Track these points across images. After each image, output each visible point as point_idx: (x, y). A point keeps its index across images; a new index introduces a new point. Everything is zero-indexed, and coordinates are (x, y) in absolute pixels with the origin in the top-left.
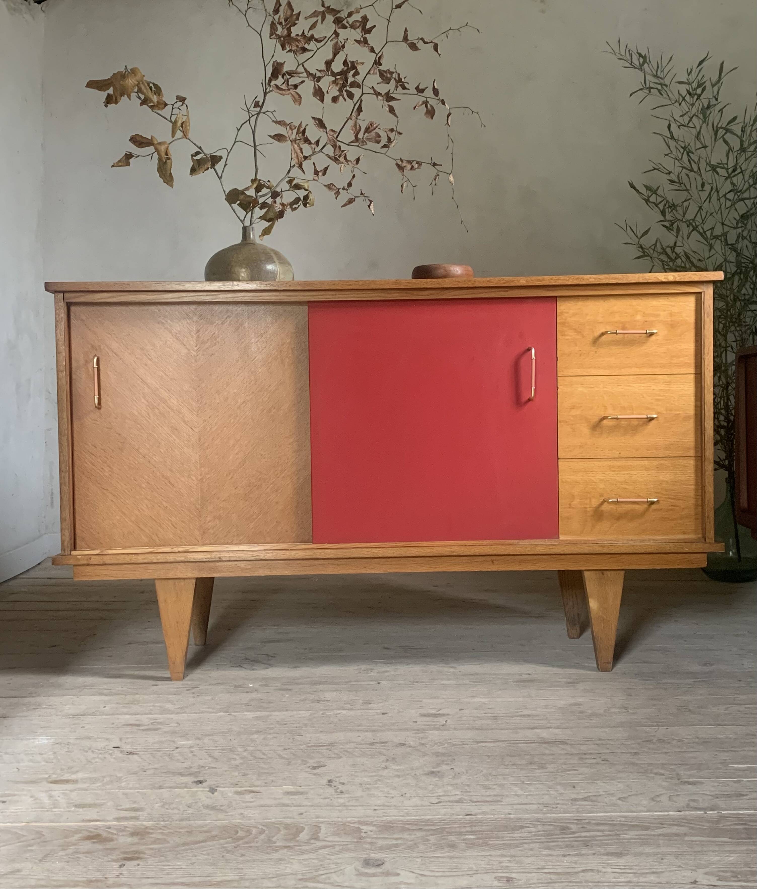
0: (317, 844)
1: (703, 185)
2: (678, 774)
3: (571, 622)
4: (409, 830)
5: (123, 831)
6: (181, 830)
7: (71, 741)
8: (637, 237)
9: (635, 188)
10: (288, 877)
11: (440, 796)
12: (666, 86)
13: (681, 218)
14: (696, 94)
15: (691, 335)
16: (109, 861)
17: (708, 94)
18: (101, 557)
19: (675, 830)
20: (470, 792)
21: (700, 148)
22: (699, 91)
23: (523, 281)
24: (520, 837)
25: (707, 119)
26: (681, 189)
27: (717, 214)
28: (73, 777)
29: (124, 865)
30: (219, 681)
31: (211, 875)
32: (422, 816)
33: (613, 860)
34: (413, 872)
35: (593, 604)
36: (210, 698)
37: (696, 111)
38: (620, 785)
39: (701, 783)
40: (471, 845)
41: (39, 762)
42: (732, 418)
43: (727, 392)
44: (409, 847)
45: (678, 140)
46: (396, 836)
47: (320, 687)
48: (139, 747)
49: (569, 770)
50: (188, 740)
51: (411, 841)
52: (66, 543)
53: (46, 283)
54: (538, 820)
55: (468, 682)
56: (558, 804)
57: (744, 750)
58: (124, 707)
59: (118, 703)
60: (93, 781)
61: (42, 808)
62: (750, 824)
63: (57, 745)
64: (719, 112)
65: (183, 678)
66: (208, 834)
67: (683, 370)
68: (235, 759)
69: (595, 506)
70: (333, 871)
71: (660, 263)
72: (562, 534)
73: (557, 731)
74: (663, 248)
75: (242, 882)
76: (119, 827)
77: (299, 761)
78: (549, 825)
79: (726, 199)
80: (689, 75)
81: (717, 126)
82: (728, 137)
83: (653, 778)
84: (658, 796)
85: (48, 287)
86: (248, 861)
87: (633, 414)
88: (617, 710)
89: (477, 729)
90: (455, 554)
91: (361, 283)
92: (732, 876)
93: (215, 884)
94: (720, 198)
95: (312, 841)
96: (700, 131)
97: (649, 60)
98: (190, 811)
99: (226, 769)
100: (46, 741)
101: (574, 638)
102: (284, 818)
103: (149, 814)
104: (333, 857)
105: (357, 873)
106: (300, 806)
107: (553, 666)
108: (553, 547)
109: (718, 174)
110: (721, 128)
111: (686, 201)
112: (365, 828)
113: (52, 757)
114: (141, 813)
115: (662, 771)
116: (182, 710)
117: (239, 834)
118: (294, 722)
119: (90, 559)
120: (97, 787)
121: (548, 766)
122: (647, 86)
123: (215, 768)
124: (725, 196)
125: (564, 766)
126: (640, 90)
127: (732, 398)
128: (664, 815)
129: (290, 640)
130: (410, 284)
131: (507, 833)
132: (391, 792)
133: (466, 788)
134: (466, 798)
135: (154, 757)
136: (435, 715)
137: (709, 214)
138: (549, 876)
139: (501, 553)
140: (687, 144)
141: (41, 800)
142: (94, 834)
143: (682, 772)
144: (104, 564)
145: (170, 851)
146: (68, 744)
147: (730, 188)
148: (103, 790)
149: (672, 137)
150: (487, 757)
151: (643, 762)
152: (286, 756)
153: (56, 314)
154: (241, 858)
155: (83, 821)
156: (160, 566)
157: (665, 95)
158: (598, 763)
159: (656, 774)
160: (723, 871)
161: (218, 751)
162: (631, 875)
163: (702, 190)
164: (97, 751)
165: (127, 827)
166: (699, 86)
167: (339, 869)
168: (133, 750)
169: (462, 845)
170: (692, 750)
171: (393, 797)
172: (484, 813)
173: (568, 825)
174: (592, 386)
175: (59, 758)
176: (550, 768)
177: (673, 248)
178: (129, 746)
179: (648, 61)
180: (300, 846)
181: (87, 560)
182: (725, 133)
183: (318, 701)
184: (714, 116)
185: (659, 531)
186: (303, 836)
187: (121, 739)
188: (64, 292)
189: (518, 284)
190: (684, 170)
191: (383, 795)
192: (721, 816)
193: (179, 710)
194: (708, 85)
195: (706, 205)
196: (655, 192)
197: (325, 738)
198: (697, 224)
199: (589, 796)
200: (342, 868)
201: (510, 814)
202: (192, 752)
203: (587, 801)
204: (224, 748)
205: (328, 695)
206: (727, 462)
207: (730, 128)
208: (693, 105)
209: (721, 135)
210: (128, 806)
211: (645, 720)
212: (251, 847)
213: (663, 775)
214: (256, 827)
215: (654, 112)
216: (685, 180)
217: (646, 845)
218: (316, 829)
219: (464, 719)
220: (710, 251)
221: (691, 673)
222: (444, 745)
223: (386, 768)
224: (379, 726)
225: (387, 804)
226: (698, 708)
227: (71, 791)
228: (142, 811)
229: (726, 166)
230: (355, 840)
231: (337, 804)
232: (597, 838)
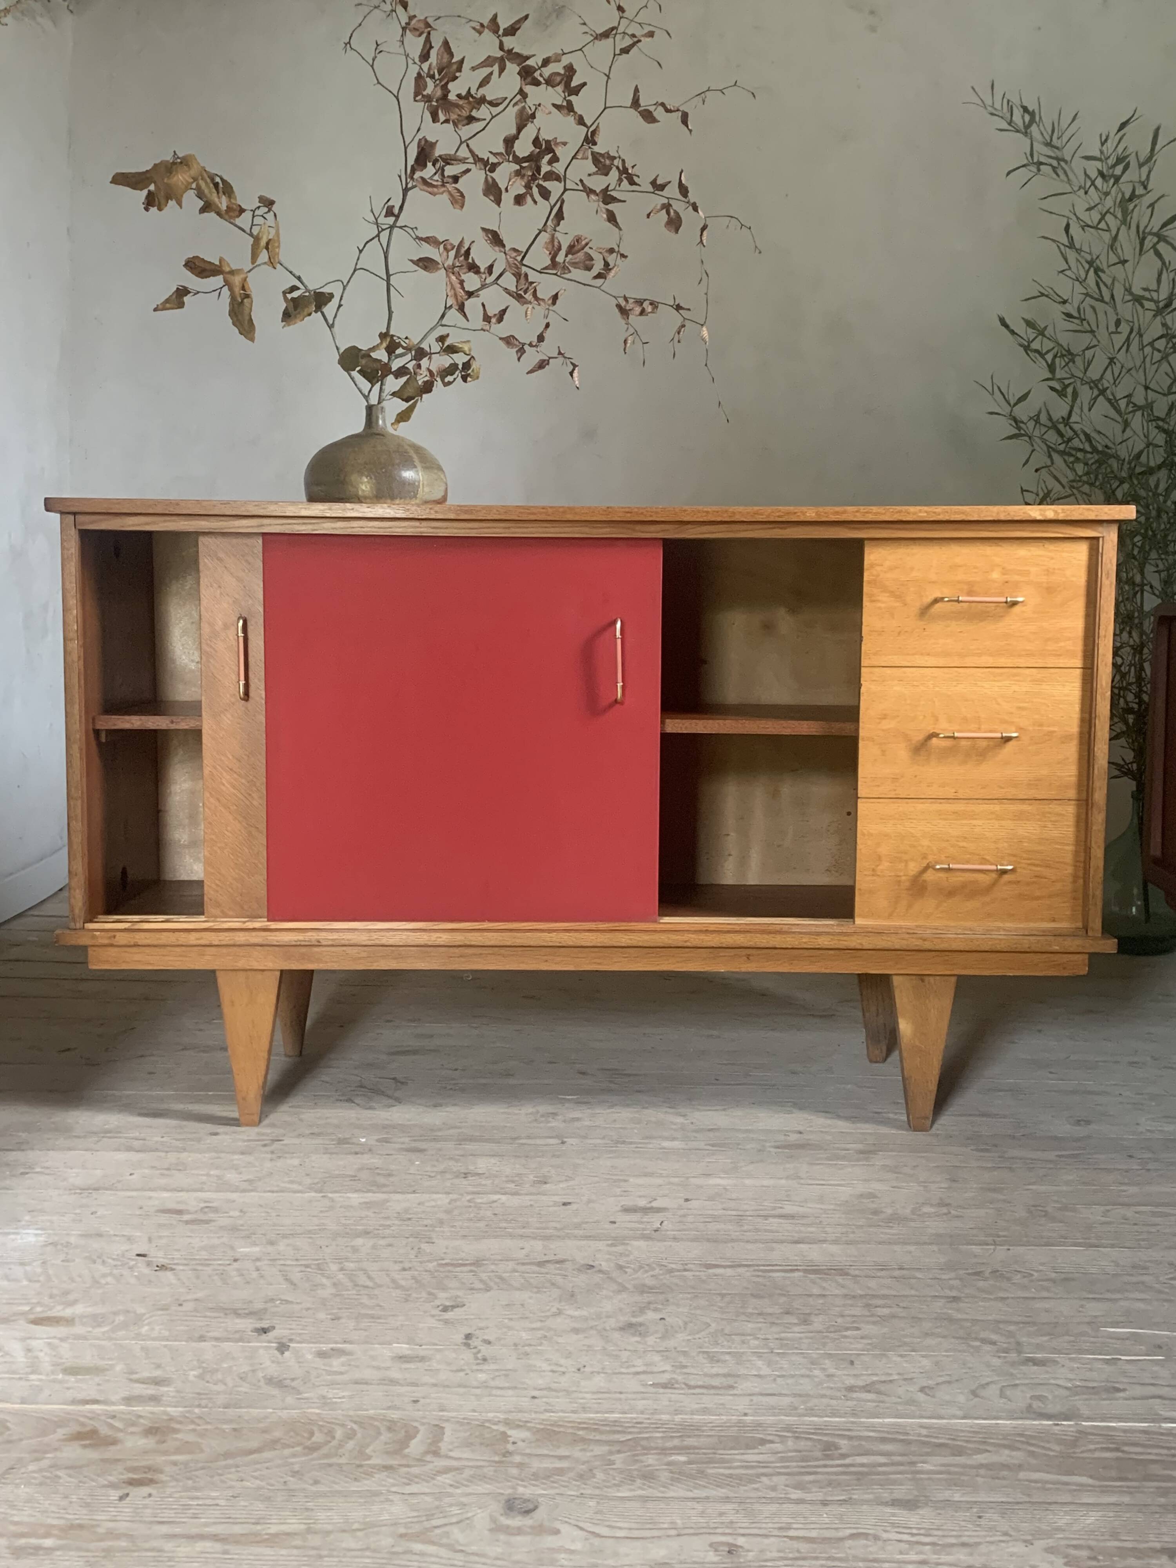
0: (436, 1464)
1: (1118, 323)
2: (1018, 1343)
3: (873, 1037)
4: (583, 1440)
5: (133, 1424)
6: (225, 1426)
7: (73, 1240)
8: (1009, 404)
9: (1006, 326)
10: (384, 1528)
11: (638, 1373)
12: (1066, 162)
13: (1081, 375)
14: (1113, 176)
15: (1079, 606)
16: (104, 1486)
17: (1132, 174)
18: (132, 935)
19: (1005, 1456)
20: (686, 1367)
21: (1114, 264)
22: (1118, 170)
23: (810, 514)
24: (759, 1462)
25: (1129, 218)
26: (1081, 328)
27: (1137, 371)
28: (68, 1312)
29: (127, 1495)
30: (316, 1130)
31: (262, 1521)
32: (607, 1413)
33: (902, 1515)
34: (581, 1529)
35: (905, 1027)
36: (296, 1162)
37: (1112, 204)
38: (925, 1362)
39: (1055, 1362)
40: (679, 1475)
41: (16, 1280)
44: (581, 1477)
45: (1081, 250)
46: (563, 1452)
47: (470, 1147)
48: (177, 1255)
49: (847, 1329)
50: (255, 1244)
51: (584, 1463)
52: (77, 911)
53: (46, 499)
54: (788, 1428)
55: (702, 1145)
56: (823, 1396)
57: (1127, 1299)
58: (162, 1175)
59: (153, 1167)
60: (97, 1320)
61: (14, 1372)
62: (1126, 1448)
63: (49, 1248)
64: (1148, 207)
65: (260, 1121)
66: (267, 1437)
67: (1062, 662)
68: (323, 1286)
69: (912, 873)
70: (454, 1520)
71: (1045, 448)
72: (860, 916)
73: (834, 1249)
74: (1050, 419)
75: (309, 1537)
76: (128, 1416)
77: (424, 1295)
78: (807, 1439)
79: (1154, 349)
80: (1102, 144)
81: (1144, 232)
82: (1162, 247)
83: (977, 1349)
84: (984, 1386)
85: (50, 505)
86: (324, 1495)
87: (979, 730)
88: (932, 1210)
89: (708, 1240)
90: (688, 944)
91: (550, 510)
92: (1090, 1558)
93: (268, 1539)
94: (1143, 347)
95: (429, 1458)
96: (1117, 235)
97: (1040, 118)
98: (244, 1388)
99: (309, 1305)
100: (32, 1239)
101: (876, 1062)
102: (389, 1408)
103: (178, 1392)
104: (459, 1491)
105: (493, 1526)
106: (417, 1385)
107: (839, 1117)
108: (845, 938)
109: (1142, 306)
110: (1150, 233)
111: (1087, 349)
112: (514, 1434)
113: (39, 1270)
114: (166, 1389)
115: (994, 1337)
116: (251, 1185)
117: (314, 1439)
118: (423, 1216)
119: (114, 937)
120: (104, 1333)
121: (813, 1318)
122: (1035, 160)
123: (291, 1302)
124: (1151, 344)
125: (840, 1320)
126: (1024, 166)
128: (990, 1426)
129: (434, 1051)
130: (629, 515)
131: (736, 1452)
132: (562, 1361)
133: (682, 1359)
134: (680, 1378)
135: (198, 1277)
136: (645, 1210)
137: (1124, 371)
138: (796, 1545)
139: (762, 945)
140: (1095, 257)
141: (12, 1356)
142: (88, 1429)
143: (1024, 1339)
144: (136, 945)
145: (203, 1468)
146: (68, 1245)
147: (1160, 331)
148: (111, 1339)
149: (1071, 245)
150: (719, 1298)
151: (965, 1316)
152: (403, 1283)
153: (63, 548)
154: (314, 1488)
155: (74, 1402)
156: (224, 950)
157: (1063, 176)
158: (894, 1316)
159: (984, 1341)
160: (1076, 1547)
161: (298, 1269)
162: (928, 1547)
163: (1117, 333)
164: (110, 1261)
165: (140, 1417)
166: (1119, 161)
167: (465, 1516)
168: (168, 1261)
169: (664, 1476)
170: (1045, 1294)
171: (564, 1373)
172: (705, 1411)
173: (836, 1440)
174: (915, 683)
175: (51, 1272)
176: (818, 1322)
177: (1066, 421)
178: (161, 1254)
179: (1037, 119)
180: (408, 1466)
181: (110, 938)
182: (1158, 243)
183: (466, 1175)
184: (1140, 213)
185: (1013, 915)
186: (416, 1447)
187: (150, 1240)
188: (75, 514)
189: (802, 519)
190: (1088, 298)
191: (549, 1368)
192: (1080, 1432)
193: (245, 1185)
194: (1132, 159)
195: (1121, 356)
196: (1042, 333)
197: (469, 1249)
198: (1106, 385)
199: (873, 1383)
200: (470, 1515)
201: (746, 1415)
202: (258, 1270)
203: (869, 1392)
204: (310, 1262)
205: (482, 1164)
207: (1165, 234)
208: (1107, 194)
209: (1151, 245)
210: (146, 1374)
211: (975, 1232)
212: (330, 1465)
213: (994, 1343)
214: (343, 1425)
215: (1045, 204)
216: (1089, 315)
217: (955, 1485)
218: (438, 1431)
219: (690, 1219)
220: (1123, 432)
221: (1056, 1138)
222: (654, 1269)
223: (559, 1313)
224: (556, 1228)
225: (554, 1386)
226: (1060, 1209)
227: (62, 1340)
228: (168, 1385)
229: (1155, 295)
230: (497, 1458)
231: (475, 1384)
232: (881, 1469)
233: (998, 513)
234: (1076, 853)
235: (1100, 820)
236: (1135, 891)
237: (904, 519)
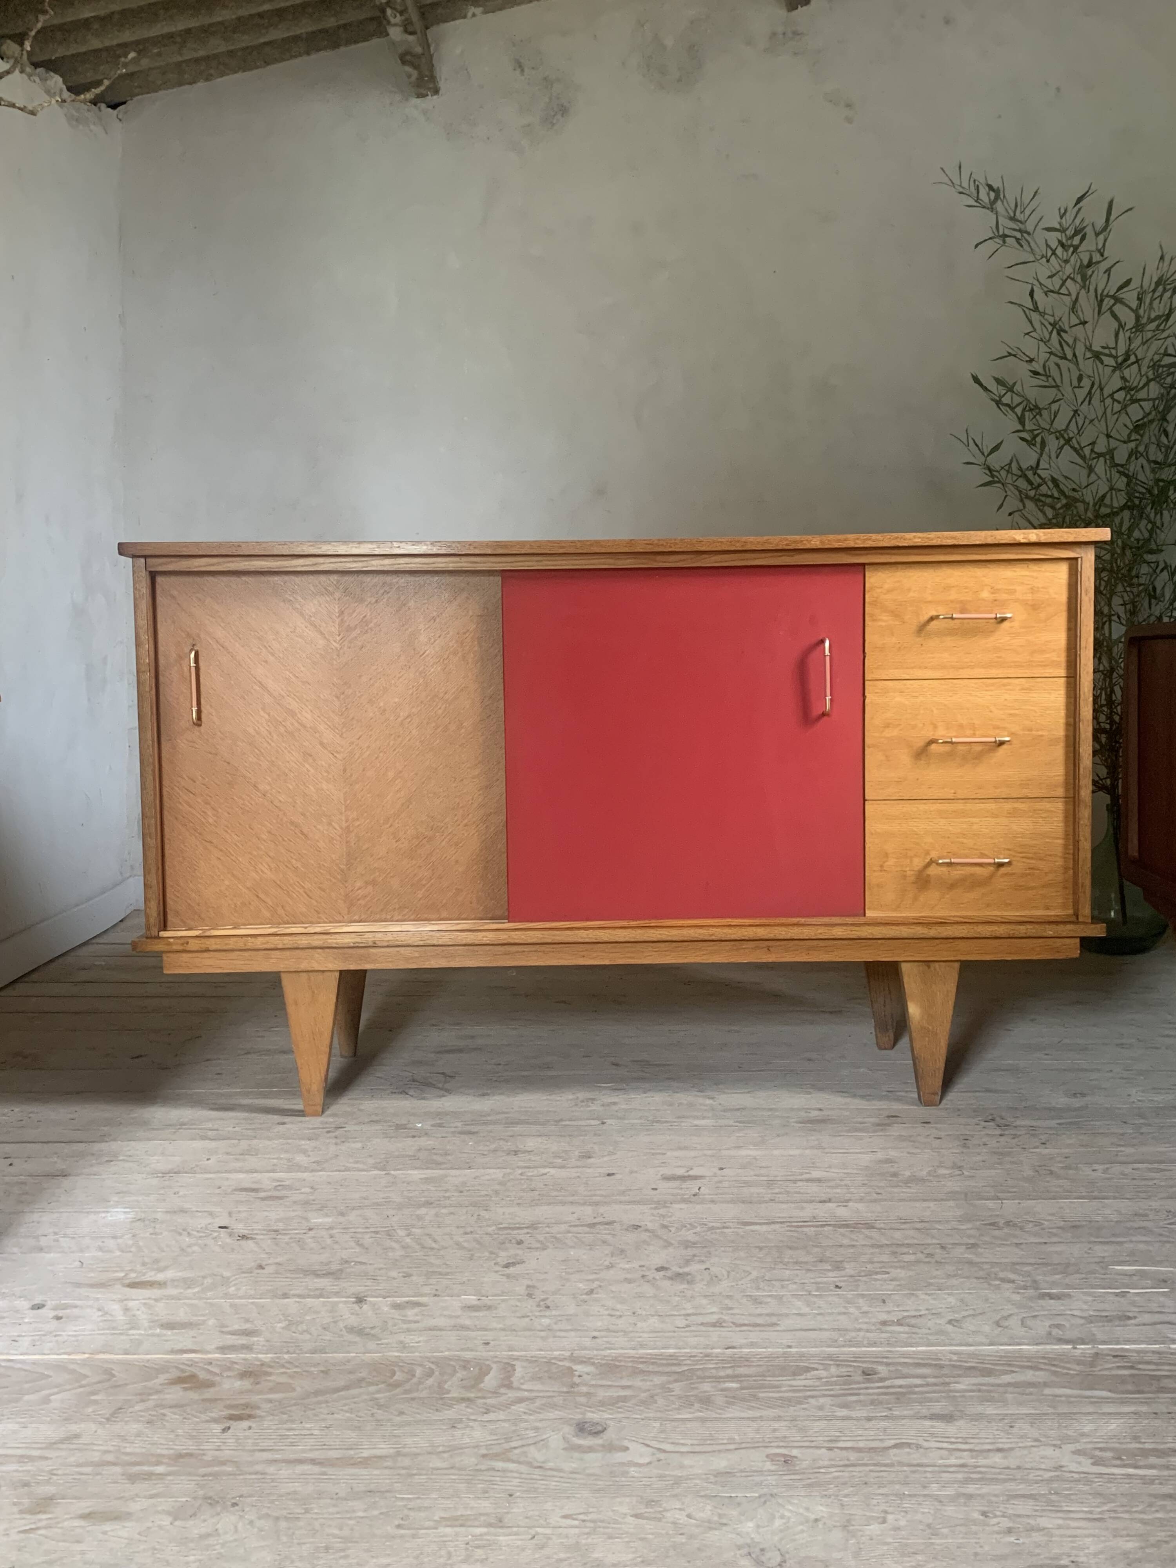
0: (510, 1395)
1: (1080, 378)
2: (1035, 1281)
3: (881, 1027)
4: (643, 1372)
5: (229, 1369)
6: (313, 1369)
7: (159, 1216)
8: (983, 454)
9: (981, 384)
10: (466, 1450)
11: (688, 1315)
12: (1029, 234)
13: (1048, 427)
14: (1072, 245)
15: (1061, 621)
16: (207, 1421)
17: (1090, 244)
18: (203, 940)
19: (1029, 1376)
20: (731, 1309)
21: (1076, 325)
22: (1076, 240)
23: (815, 542)
24: (805, 1386)
25: (1087, 283)
26: (1047, 384)
27: (1099, 421)
28: (160, 1277)
29: (229, 1428)
30: (374, 1118)
31: (355, 1447)
32: (663, 1348)
33: (940, 1427)
34: (648, 1446)
35: (914, 1010)
36: (359, 1145)
37: (1071, 271)
38: (952, 1300)
39: (1069, 1296)
40: (732, 1399)
41: (111, 1251)
42: (1117, 718)
43: (1111, 679)
44: (643, 1402)
45: (1045, 313)
46: (625, 1382)
47: (518, 1129)
48: (256, 1226)
49: (877, 1273)
50: (327, 1215)
51: (645, 1391)
52: (152, 920)
53: (119, 544)
54: (830, 1357)
55: (731, 1122)
56: (860, 1330)
57: (1131, 1242)
58: (236, 1159)
59: (227, 1153)
60: (188, 1283)
61: (114, 1329)
62: (1140, 1366)
63: (138, 1223)
64: (1105, 272)
65: (323, 1112)
66: (352, 1377)
67: (1049, 672)
68: (393, 1249)
69: (916, 869)
70: (531, 1441)
71: (1017, 493)
72: (869, 909)
73: (860, 1206)
74: (1020, 469)
75: (400, 1459)
76: (224, 1363)
77: (487, 1254)
78: (847, 1366)
79: (1114, 400)
80: (1061, 218)
81: (1101, 294)
82: (1118, 308)
83: (998, 1287)
84: (1006, 1318)
85: (123, 549)
86: (408, 1424)
87: (974, 735)
88: (947, 1172)
89: (743, 1202)
90: (713, 938)
91: (579, 545)
92: (1114, 1458)
93: (360, 1462)
94: (1104, 399)
95: (503, 1390)
96: (1077, 299)
97: (1004, 196)
98: (328, 1336)
99: (382, 1266)
100: (122, 1217)
101: (885, 1049)
102: (462, 1350)
103: (267, 1341)
104: (532, 1417)
105: (566, 1445)
106: (486, 1330)
107: (854, 1096)
108: (857, 928)
109: (1102, 362)
110: (1107, 296)
111: (1054, 402)
112: (579, 1368)
113: (130, 1242)
114: (255, 1339)
115: (1012, 1276)
116: (320, 1166)
117: (395, 1378)
118: (479, 1188)
119: (187, 943)
120: (194, 1294)
121: (847, 1265)
122: (1001, 233)
123: (365, 1263)
124: (1111, 396)
125: (869, 1266)
126: (990, 238)
127: (1117, 689)
128: (1015, 1351)
129: (475, 1049)
130: (650, 546)
131: (784, 1378)
132: (619, 1306)
133: (727, 1301)
134: (726, 1318)
135: (277, 1244)
136: (683, 1178)
137: (1087, 422)
138: (844, 1454)
139: (781, 937)
140: (1057, 319)
141: (111, 1315)
142: (187, 1374)
143: (1040, 1277)
144: (207, 950)
145: (295, 1405)
146: (155, 1220)
147: (1120, 384)
148: (200, 1299)
149: (1036, 309)
150: (757, 1250)
151: (984, 1260)
152: (465, 1244)
153: (135, 588)
154: (398, 1418)
155: (173, 1352)
156: (288, 953)
157: (1026, 246)
158: (918, 1262)
159: (1003, 1280)
160: (1101, 1449)
161: (368, 1236)
162: (966, 1453)
163: (1079, 387)
164: (195, 1233)
165: (236, 1363)
166: (1076, 233)
167: (539, 1438)
168: (246, 1231)
169: (719, 1400)
170: (1055, 1239)
171: (621, 1316)
172: (752, 1345)
173: (874, 1366)
174: (914, 694)
175: (141, 1244)
176: (850, 1268)
177: (1035, 469)
178: (241, 1226)
179: (1002, 196)
180: (484, 1398)
181: (182, 944)
182: (1114, 305)
183: (516, 1153)
184: (1098, 279)
185: (1010, 904)
186: (490, 1381)
187: (230, 1214)
188: (145, 557)
189: (808, 546)
190: (1052, 356)
191: (607, 1312)
192: (1097, 1354)
193: (315, 1166)
194: (1089, 231)
195: (1085, 408)
196: (1011, 389)
197: (525, 1215)
198: (1071, 435)
199: (904, 1317)
200: (544, 1437)
201: (790, 1347)
202: (331, 1237)
203: (902, 1325)
204: (378, 1229)
205: (531, 1143)
206: (1108, 782)
207: (1121, 296)
208: (1067, 261)
209: (1108, 307)
210: (236, 1327)
211: (988, 1189)
212: (413, 1399)
213: (1013, 1282)
214: (421, 1365)
215: (1010, 272)
216: (1054, 372)
217: (988, 1401)
218: (508, 1368)
219: (726, 1184)
220: (1088, 476)
221: (1053, 1109)
222: (696, 1227)
223: (611, 1266)
224: (602, 1196)
225: (612, 1327)
226: (1062, 1168)
227: (156, 1300)
228: (257, 1336)
229: (1113, 352)
230: (565, 1389)
231: (539, 1327)
232: (917, 1389)
233: (986, 538)
234: (1066, 846)
235: (1086, 815)
236: (1113, 895)
237: (900, 545)
